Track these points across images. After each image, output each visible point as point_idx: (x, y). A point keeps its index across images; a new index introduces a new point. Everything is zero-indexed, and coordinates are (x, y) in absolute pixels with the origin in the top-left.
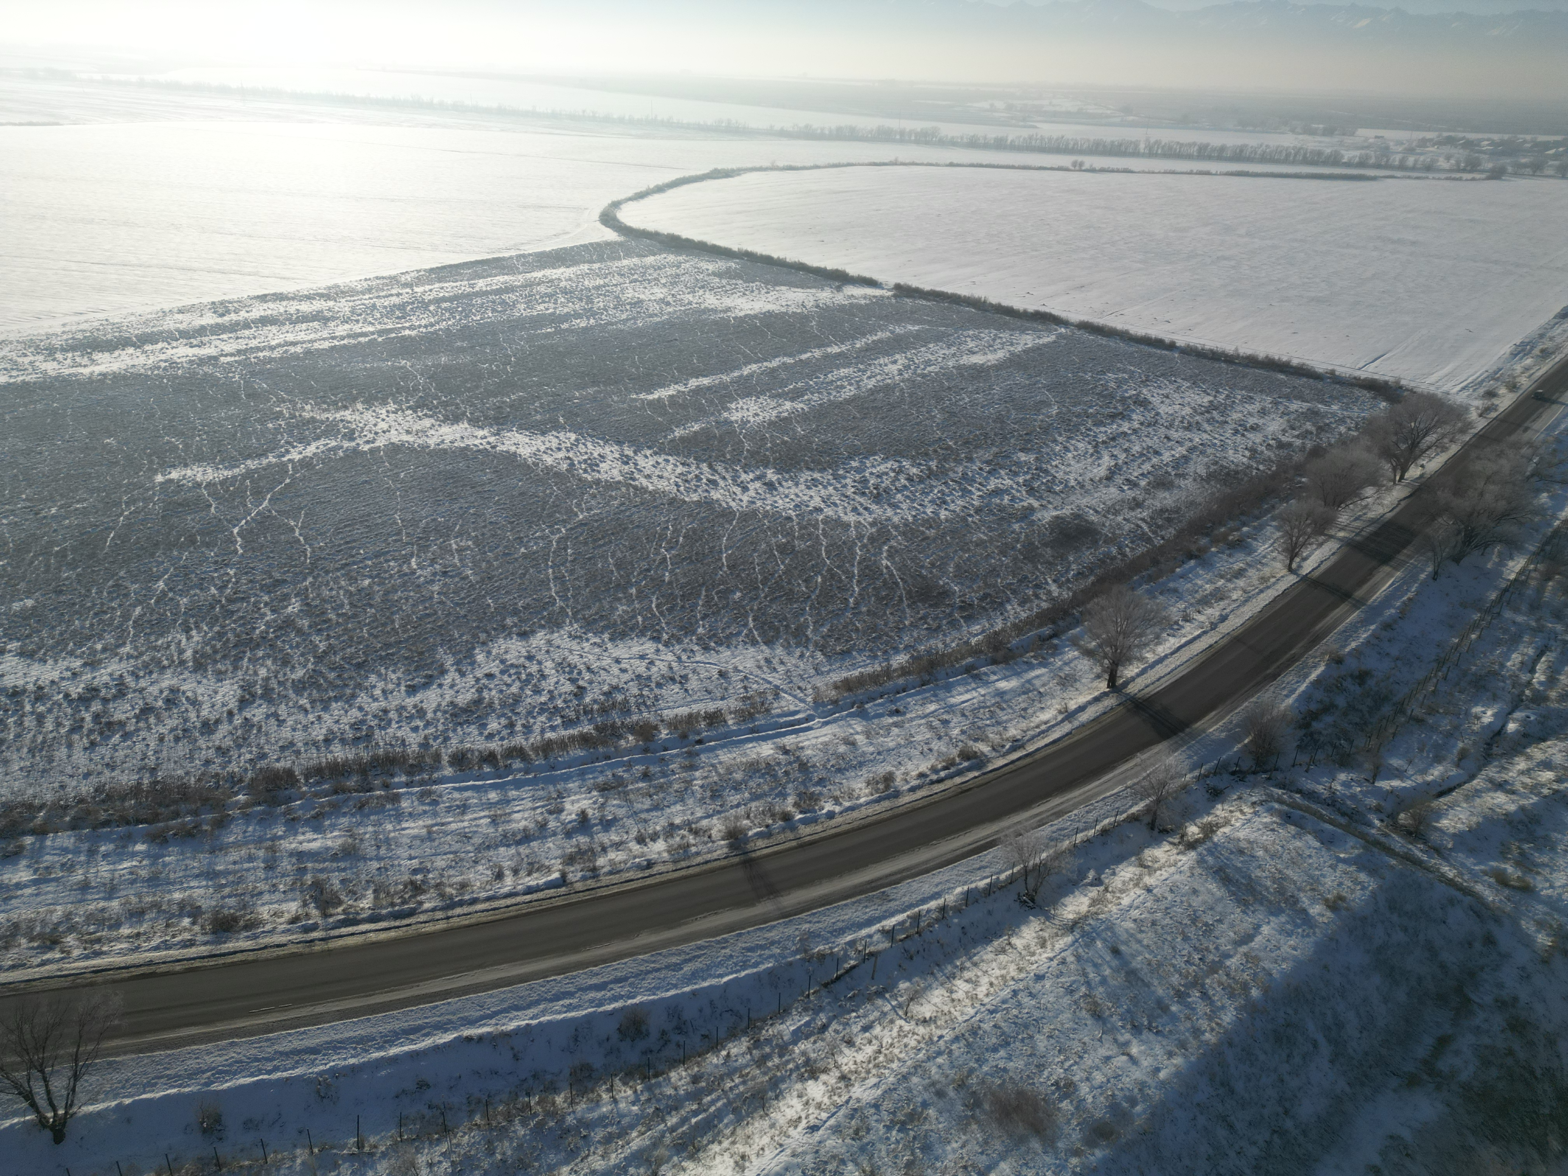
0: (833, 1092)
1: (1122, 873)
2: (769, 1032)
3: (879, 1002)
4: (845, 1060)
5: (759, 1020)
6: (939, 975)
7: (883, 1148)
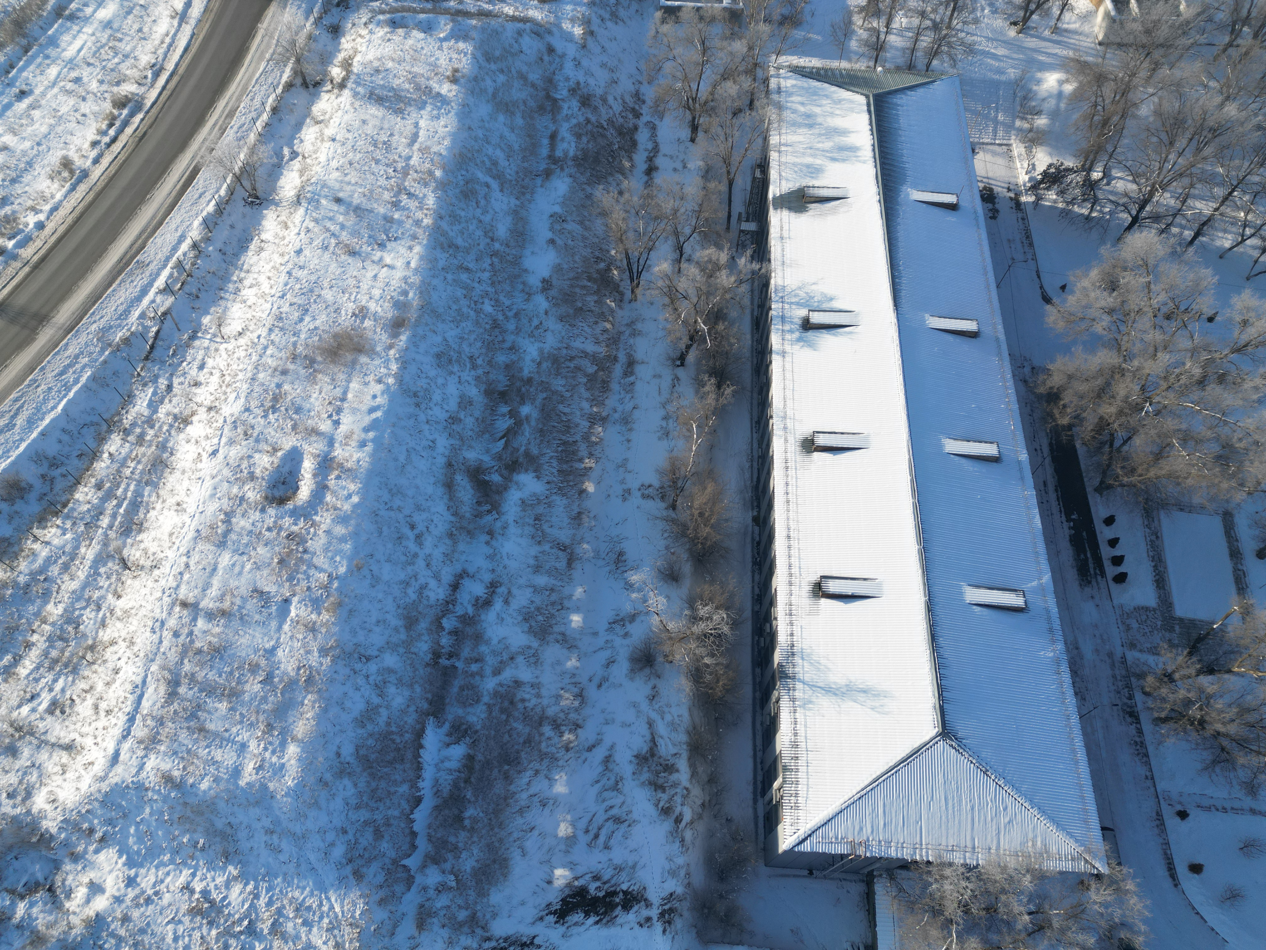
0: (210, 422)
1: (308, 137)
2: (128, 419)
3: (197, 343)
4: (203, 398)
5: (113, 416)
6: (227, 296)
7: (270, 430)
